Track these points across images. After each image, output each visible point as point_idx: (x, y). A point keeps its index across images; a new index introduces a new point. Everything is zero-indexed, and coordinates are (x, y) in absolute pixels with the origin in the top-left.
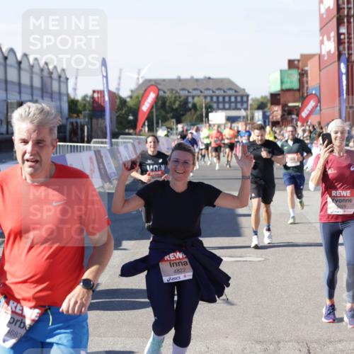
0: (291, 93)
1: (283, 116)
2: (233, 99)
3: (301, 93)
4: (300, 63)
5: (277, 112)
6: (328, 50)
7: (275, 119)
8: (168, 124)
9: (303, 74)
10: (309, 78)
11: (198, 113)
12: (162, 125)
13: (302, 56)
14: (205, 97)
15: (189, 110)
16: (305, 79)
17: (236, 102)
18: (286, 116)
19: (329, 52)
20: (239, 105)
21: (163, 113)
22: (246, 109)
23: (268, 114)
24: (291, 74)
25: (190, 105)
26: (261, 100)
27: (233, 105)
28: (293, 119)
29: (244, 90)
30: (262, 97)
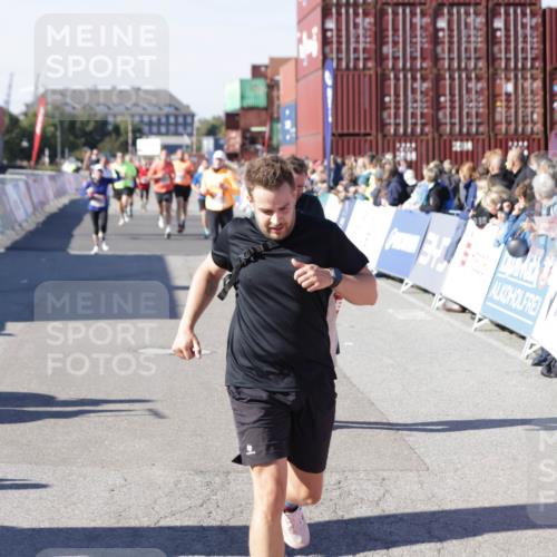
0: (255, 112)
1: (243, 145)
2: (172, 120)
3: (269, 112)
4: (269, 71)
5: (234, 139)
6: (308, 52)
7: (231, 150)
8: (78, 153)
9: (272, 86)
10: (282, 92)
11: (122, 139)
12: (70, 156)
13: (272, 60)
14: (133, 116)
15: (109, 134)
16: (275, 93)
17: (176, 124)
18: (248, 146)
19: (310, 56)
20: (181, 129)
21: (72, 138)
22: (190, 135)
23: (222, 142)
24: (256, 86)
25: (110, 128)
26: (213, 122)
27: (172, 128)
28: (257, 151)
29: (188, 107)
30: (214, 118)
